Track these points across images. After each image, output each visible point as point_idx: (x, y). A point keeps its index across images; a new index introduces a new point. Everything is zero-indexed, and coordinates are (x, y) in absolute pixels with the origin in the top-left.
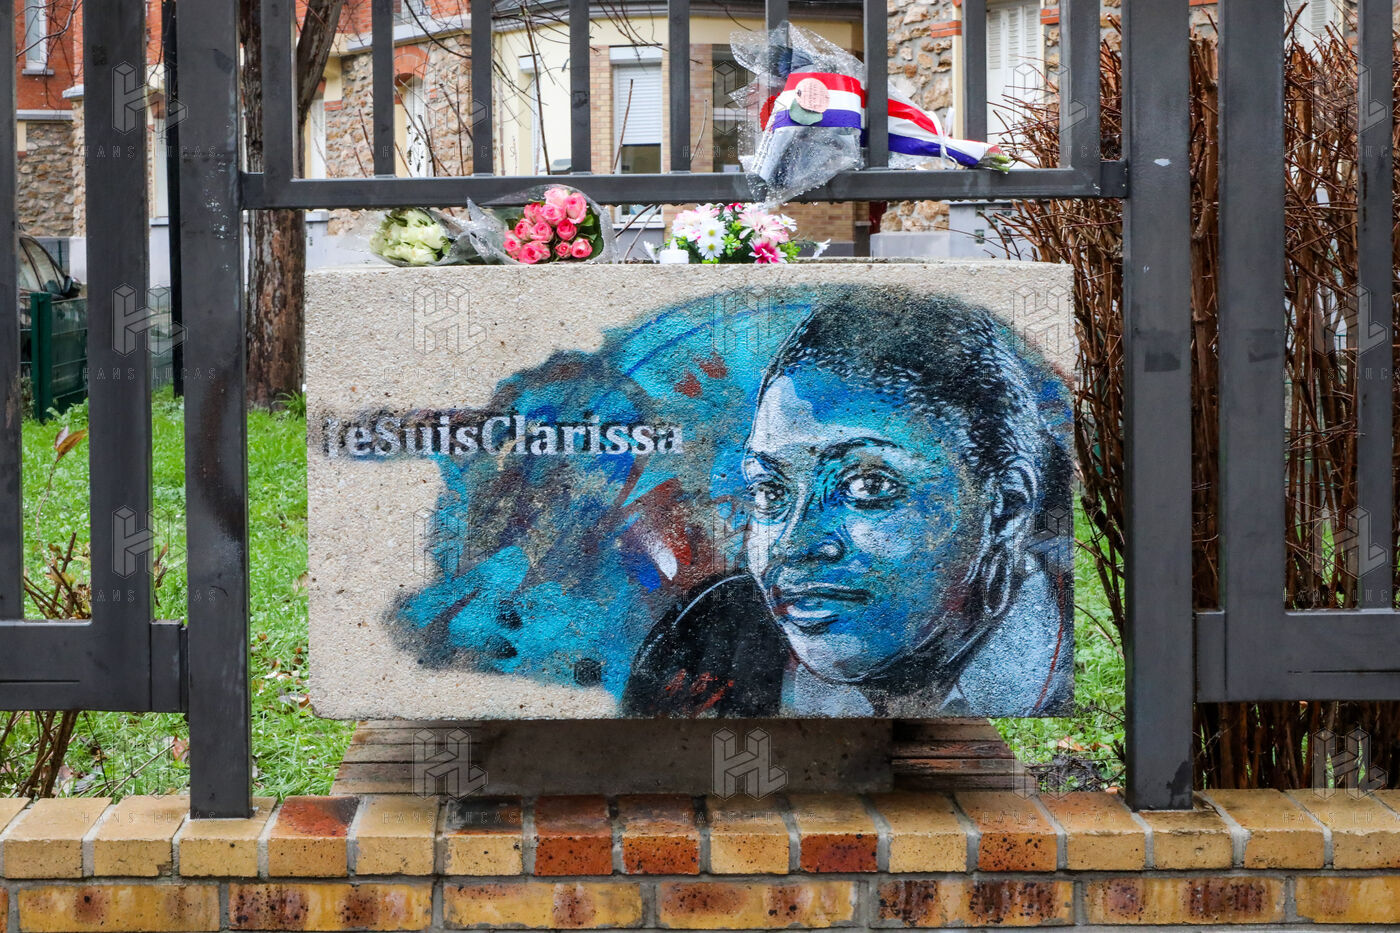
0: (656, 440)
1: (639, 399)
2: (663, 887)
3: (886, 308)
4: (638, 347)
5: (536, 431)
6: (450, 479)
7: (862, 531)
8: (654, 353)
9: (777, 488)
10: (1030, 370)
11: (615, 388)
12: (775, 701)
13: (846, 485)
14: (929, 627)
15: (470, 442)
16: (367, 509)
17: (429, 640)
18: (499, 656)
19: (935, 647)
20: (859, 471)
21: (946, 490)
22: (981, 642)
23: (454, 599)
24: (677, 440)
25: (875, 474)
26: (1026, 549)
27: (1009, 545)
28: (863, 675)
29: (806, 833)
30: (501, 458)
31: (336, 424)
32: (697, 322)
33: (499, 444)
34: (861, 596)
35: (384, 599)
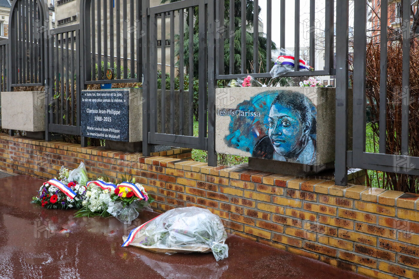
0: (257, 114)
2: (257, 184)
3: (289, 94)
4: (255, 100)
5: (242, 112)
6: (232, 119)
7: (284, 131)
8: (257, 101)
9: (273, 123)
10: (310, 105)
12: (272, 157)
13: (282, 123)
14: (294, 148)
15: (234, 114)
16: (222, 123)
17: (229, 143)
18: (237, 146)
19: (295, 151)
20: (284, 121)
21: (297, 124)
22: (302, 151)
23: (232, 137)
24: (259, 114)
25: (286, 121)
26: (309, 135)
27: (306, 135)
28: (284, 154)
29: (276, 179)
31: (219, 110)
33: (237, 114)
34: (284, 141)
35: (223, 136)
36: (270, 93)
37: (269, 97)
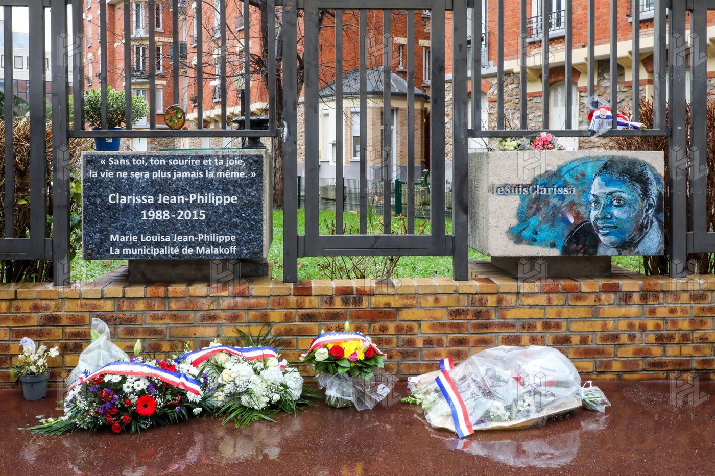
0: (569, 191)
1: (566, 182)
2: (570, 295)
4: (565, 170)
5: (542, 189)
6: (522, 200)
7: (616, 212)
8: (569, 171)
9: (597, 202)
10: (654, 175)
11: (560, 179)
12: (596, 252)
13: (613, 202)
14: (631, 235)
15: (526, 191)
16: (503, 207)
17: (517, 238)
18: (533, 241)
19: (633, 239)
20: (616, 198)
21: (635, 203)
22: (643, 238)
23: (522, 228)
24: (574, 191)
25: (619, 199)
26: (653, 216)
27: (649, 215)
28: (616, 245)
29: (603, 282)
30: (533, 195)
31: (495, 187)
32: (579, 164)
33: (533, 192)
34: (616, 227)
35: (506, 228)
36: (591, 160)
37: (590, 165)
